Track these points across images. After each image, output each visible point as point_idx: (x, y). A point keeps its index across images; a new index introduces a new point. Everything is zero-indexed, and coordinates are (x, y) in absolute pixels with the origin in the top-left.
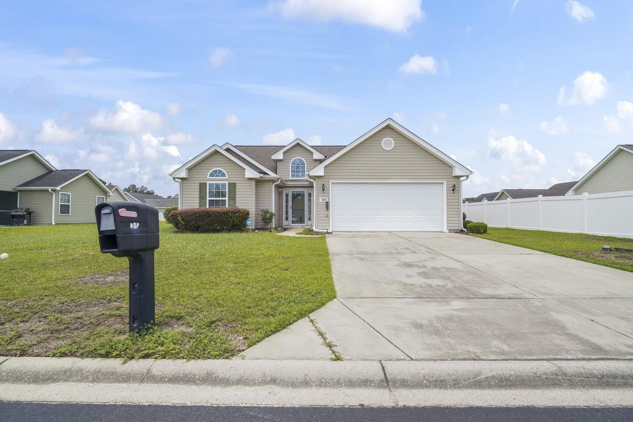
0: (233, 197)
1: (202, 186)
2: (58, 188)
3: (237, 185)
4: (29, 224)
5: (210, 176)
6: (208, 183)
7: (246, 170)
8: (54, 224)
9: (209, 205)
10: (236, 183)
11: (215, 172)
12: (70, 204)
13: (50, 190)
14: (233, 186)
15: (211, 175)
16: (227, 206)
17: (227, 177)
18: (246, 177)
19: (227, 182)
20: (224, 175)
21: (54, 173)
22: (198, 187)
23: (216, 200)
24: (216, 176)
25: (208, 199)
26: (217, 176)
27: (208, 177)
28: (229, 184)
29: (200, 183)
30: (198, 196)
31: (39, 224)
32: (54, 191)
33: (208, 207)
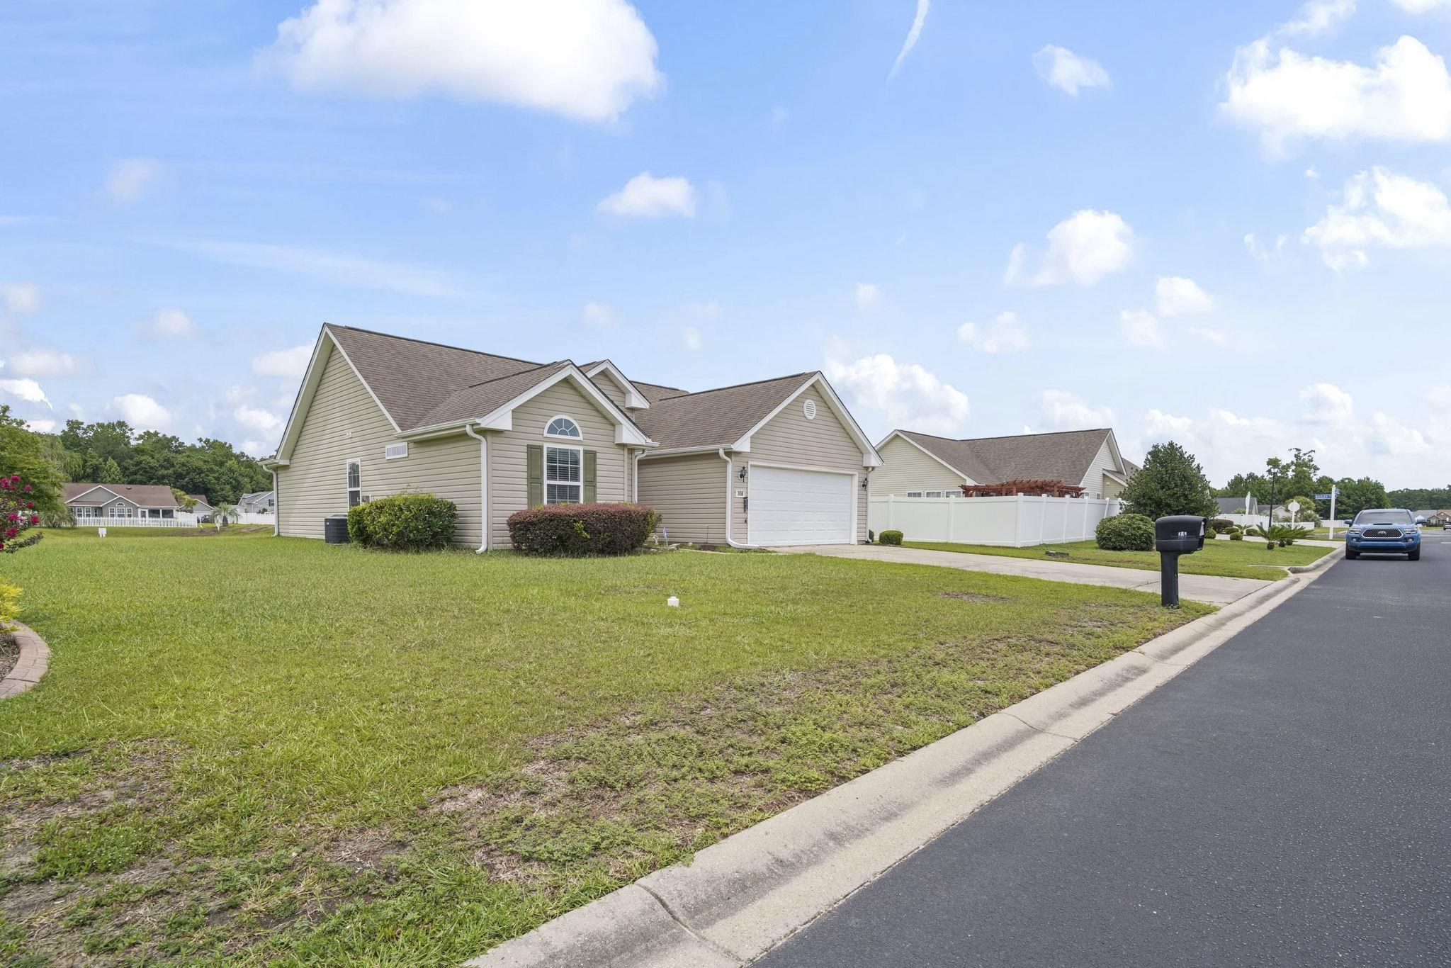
0: (591, 483)
1: (535, 453)
3: (598, 455)
5: (550, 431)
6: (546, 446)
7: (623, 428)
9: (550, 499)
10: (596, 452)
11: (559, 422)
14: (591, 456)
15: (552, 430)
16: (582, 501)
17: (581, 438)
19: (581, 449)
20: (574, 432)
22: (525, 455)
23: (560, 486)
24: (560, 433)
25: (546, 482)
26: (562, 433)
27: (546, 434)
28: (586, 452)
29: (528, 446)
30: (525, 475)
33: (547, 503)
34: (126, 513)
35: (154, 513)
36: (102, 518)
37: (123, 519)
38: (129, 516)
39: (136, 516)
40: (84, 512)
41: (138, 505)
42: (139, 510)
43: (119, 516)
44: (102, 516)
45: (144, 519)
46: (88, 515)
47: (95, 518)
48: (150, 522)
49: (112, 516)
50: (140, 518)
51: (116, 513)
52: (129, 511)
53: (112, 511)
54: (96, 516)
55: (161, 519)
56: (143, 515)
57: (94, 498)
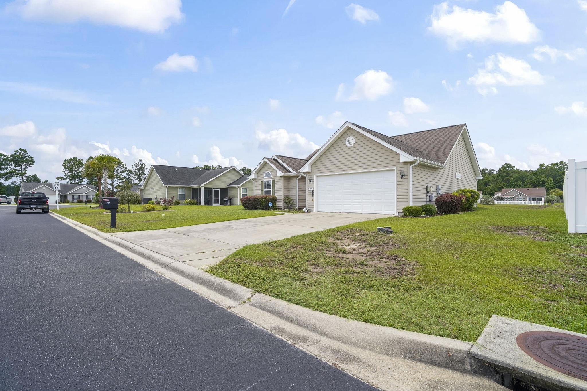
0: (274, 189)
1: (262, 182)
2: (240, 186)
4: (231, 205)
5: (265, 176)
6: (264, 180)
7: (277, 171)
8: (239, 205)
9: (265, 194)
10: (275, 180)
11: (266, 174)
12: (247, 194)
13: (236, 187)
14: (273, 182)
16: (271, 195)
17: (271, 177)
18: (277, 176)
19: (271, 180)
21: (244, 177)
22: (260, 184)
23: (268, 191)
24: (267, 176)
25: (264, 190)
28: (272, 180)
30: (260, 189)
31: (234, 205)
32: (238, 187)
33: (264, 195)
34: (523, 199)
35: (534, 199)
36: (514, 201)
37: (521, 201)
38: (524, 200)
39: (527, 200)
40: (508, 199)
41: (527, 196)
42: (528, 198)
43: (520, 200)
44: (514, 200)
45: (530, 201)
46: (509, 200)
47: (511, 201)
48: (532, 203)
49: (517, 200)
50: (528, 201)
51: (519, 199)
52: (524, 198)
53: (517, 198)
54: (512, 200)
55: (537, 201)
56: (530, 200)
57: (511, 194)
